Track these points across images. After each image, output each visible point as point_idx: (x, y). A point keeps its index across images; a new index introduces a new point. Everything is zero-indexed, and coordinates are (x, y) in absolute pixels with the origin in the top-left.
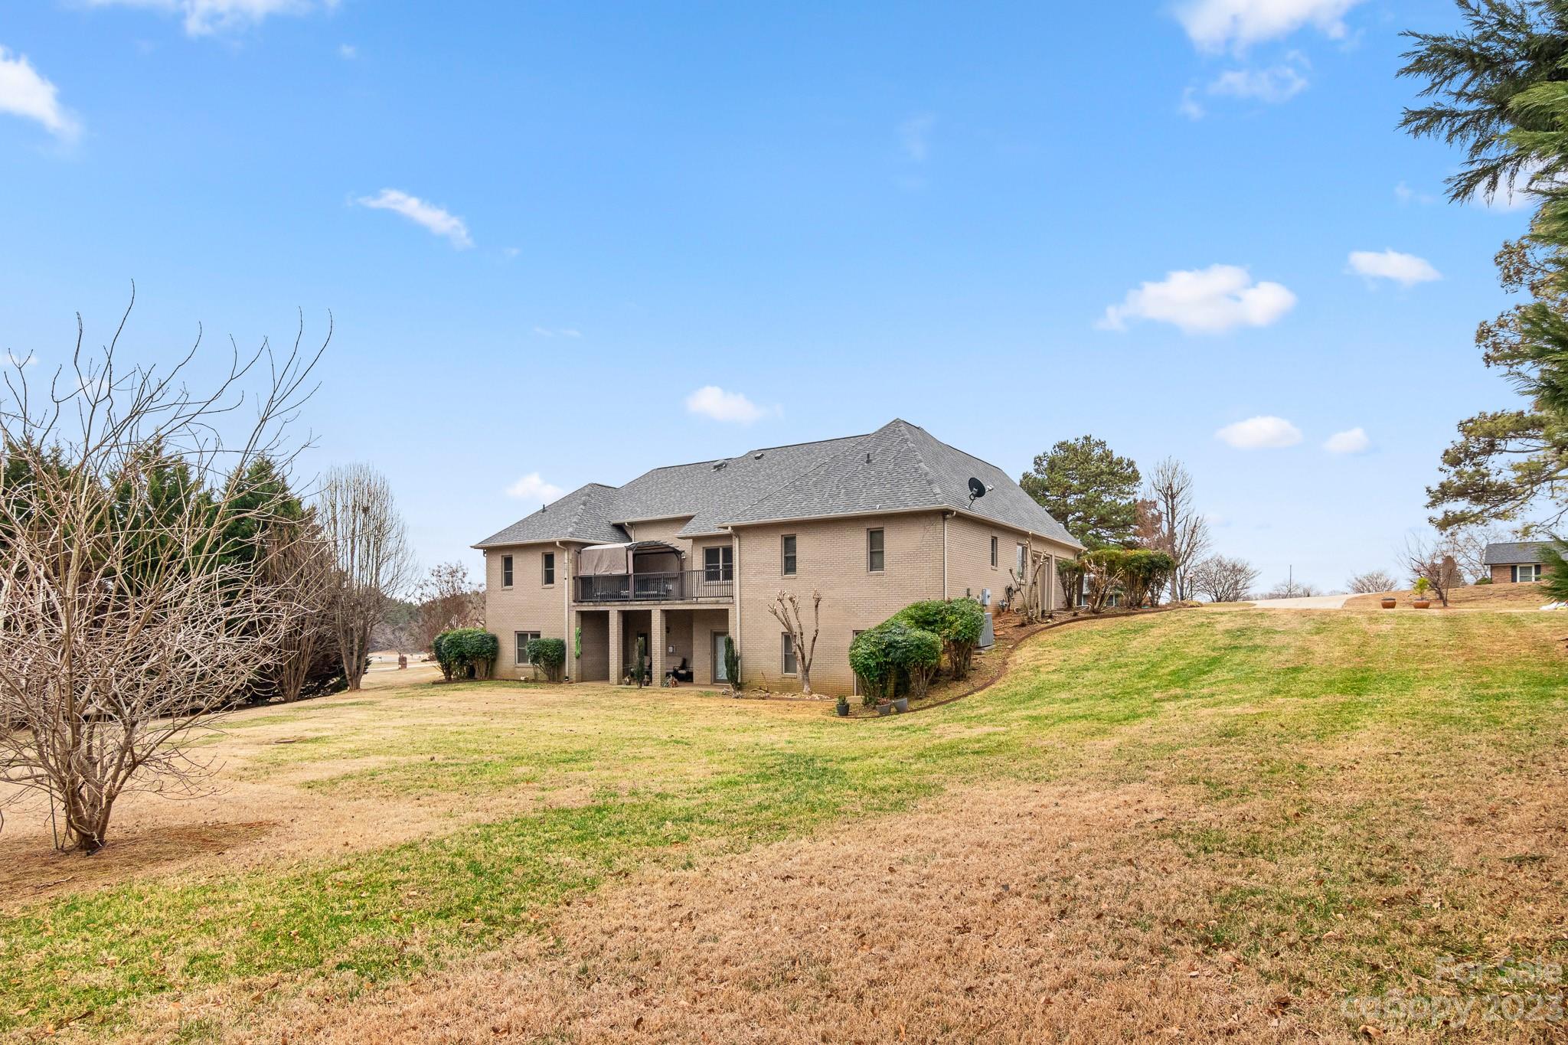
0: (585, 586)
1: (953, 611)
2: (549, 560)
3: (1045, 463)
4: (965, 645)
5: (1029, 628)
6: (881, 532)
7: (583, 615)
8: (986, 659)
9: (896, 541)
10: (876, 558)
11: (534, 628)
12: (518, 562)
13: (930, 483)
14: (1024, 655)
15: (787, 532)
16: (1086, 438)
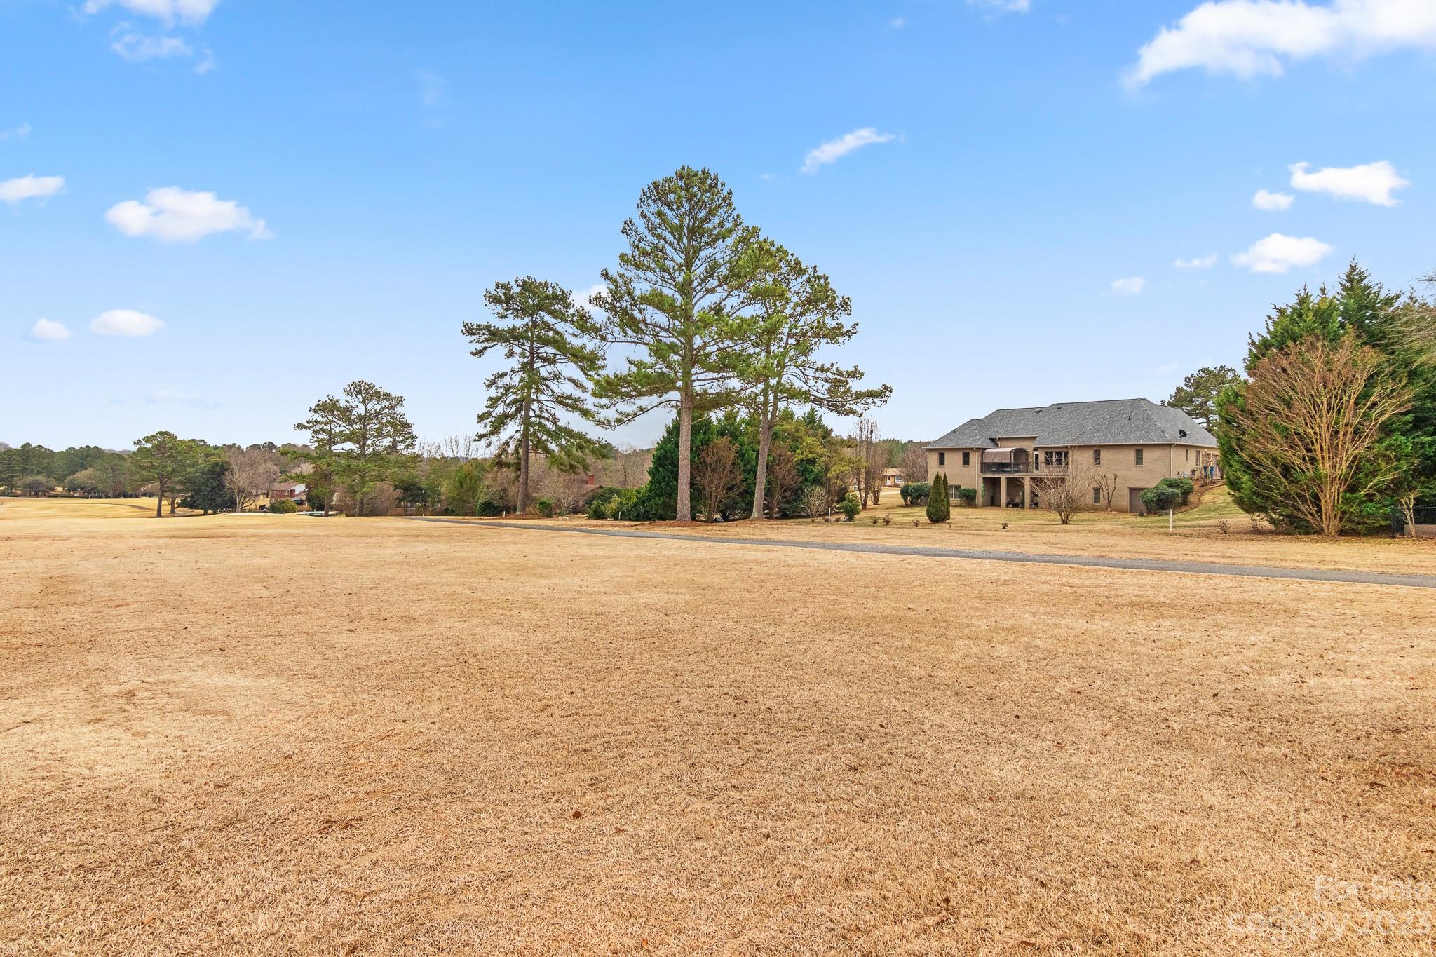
0: (985, 467)
1: (1182, 483)
2: (966, 456)
3: (1192, 381)
4: (1186, 494)
5: (1205, 487)
6: (1142, 450)
7: (985, 479)
8: (1192, 498)
9: (1148, 455)
10: (1139, 460)
11: (958, 484)
12: (947, 456)
13: (1163, 432)
14: (1207, 497)
15: (1096, 449)
16: (1222, 367)
